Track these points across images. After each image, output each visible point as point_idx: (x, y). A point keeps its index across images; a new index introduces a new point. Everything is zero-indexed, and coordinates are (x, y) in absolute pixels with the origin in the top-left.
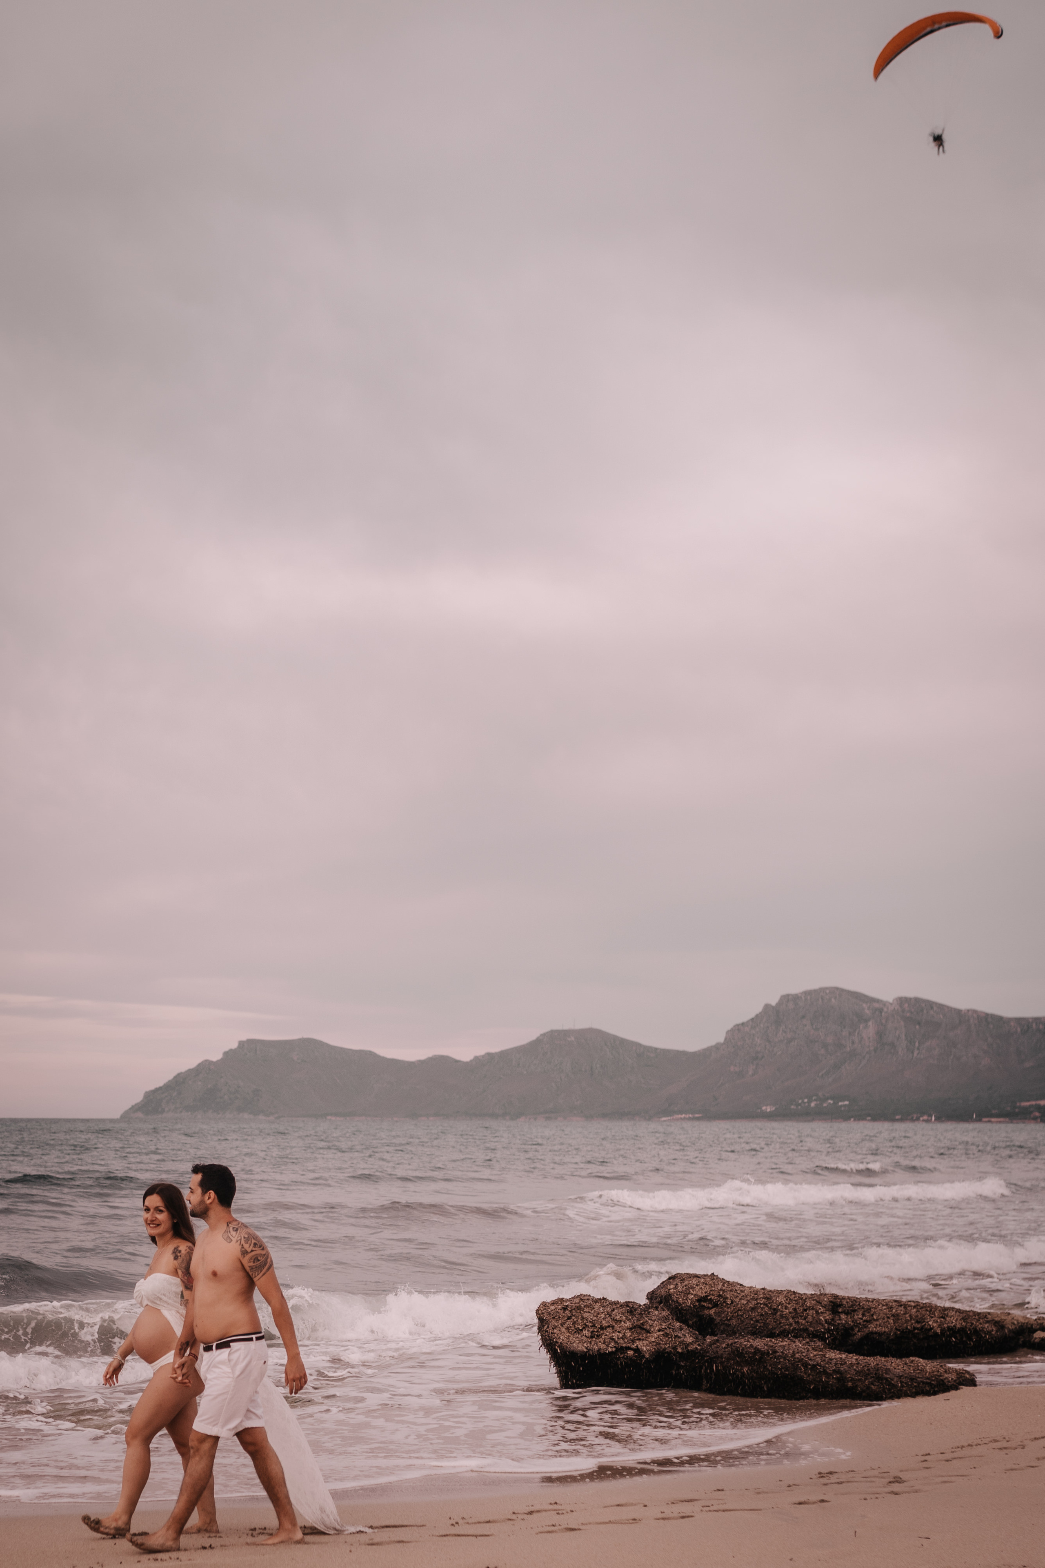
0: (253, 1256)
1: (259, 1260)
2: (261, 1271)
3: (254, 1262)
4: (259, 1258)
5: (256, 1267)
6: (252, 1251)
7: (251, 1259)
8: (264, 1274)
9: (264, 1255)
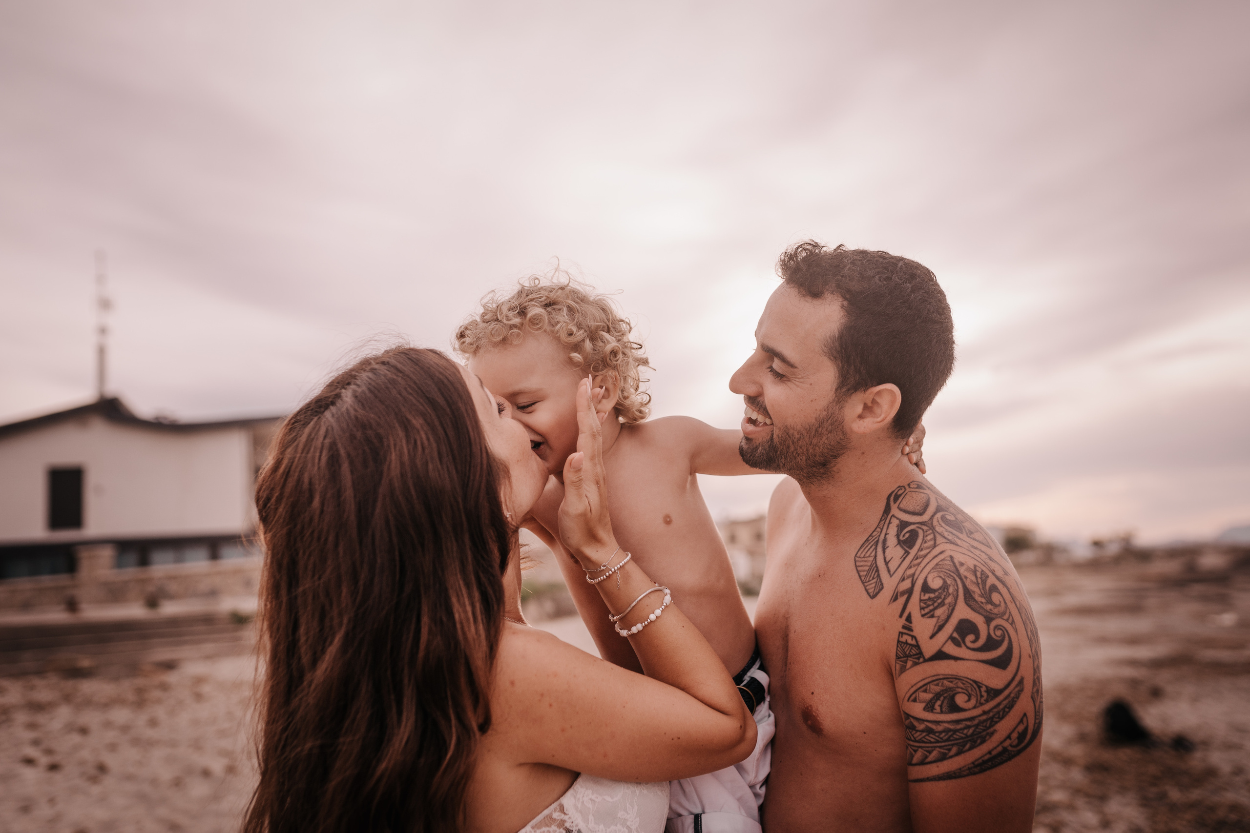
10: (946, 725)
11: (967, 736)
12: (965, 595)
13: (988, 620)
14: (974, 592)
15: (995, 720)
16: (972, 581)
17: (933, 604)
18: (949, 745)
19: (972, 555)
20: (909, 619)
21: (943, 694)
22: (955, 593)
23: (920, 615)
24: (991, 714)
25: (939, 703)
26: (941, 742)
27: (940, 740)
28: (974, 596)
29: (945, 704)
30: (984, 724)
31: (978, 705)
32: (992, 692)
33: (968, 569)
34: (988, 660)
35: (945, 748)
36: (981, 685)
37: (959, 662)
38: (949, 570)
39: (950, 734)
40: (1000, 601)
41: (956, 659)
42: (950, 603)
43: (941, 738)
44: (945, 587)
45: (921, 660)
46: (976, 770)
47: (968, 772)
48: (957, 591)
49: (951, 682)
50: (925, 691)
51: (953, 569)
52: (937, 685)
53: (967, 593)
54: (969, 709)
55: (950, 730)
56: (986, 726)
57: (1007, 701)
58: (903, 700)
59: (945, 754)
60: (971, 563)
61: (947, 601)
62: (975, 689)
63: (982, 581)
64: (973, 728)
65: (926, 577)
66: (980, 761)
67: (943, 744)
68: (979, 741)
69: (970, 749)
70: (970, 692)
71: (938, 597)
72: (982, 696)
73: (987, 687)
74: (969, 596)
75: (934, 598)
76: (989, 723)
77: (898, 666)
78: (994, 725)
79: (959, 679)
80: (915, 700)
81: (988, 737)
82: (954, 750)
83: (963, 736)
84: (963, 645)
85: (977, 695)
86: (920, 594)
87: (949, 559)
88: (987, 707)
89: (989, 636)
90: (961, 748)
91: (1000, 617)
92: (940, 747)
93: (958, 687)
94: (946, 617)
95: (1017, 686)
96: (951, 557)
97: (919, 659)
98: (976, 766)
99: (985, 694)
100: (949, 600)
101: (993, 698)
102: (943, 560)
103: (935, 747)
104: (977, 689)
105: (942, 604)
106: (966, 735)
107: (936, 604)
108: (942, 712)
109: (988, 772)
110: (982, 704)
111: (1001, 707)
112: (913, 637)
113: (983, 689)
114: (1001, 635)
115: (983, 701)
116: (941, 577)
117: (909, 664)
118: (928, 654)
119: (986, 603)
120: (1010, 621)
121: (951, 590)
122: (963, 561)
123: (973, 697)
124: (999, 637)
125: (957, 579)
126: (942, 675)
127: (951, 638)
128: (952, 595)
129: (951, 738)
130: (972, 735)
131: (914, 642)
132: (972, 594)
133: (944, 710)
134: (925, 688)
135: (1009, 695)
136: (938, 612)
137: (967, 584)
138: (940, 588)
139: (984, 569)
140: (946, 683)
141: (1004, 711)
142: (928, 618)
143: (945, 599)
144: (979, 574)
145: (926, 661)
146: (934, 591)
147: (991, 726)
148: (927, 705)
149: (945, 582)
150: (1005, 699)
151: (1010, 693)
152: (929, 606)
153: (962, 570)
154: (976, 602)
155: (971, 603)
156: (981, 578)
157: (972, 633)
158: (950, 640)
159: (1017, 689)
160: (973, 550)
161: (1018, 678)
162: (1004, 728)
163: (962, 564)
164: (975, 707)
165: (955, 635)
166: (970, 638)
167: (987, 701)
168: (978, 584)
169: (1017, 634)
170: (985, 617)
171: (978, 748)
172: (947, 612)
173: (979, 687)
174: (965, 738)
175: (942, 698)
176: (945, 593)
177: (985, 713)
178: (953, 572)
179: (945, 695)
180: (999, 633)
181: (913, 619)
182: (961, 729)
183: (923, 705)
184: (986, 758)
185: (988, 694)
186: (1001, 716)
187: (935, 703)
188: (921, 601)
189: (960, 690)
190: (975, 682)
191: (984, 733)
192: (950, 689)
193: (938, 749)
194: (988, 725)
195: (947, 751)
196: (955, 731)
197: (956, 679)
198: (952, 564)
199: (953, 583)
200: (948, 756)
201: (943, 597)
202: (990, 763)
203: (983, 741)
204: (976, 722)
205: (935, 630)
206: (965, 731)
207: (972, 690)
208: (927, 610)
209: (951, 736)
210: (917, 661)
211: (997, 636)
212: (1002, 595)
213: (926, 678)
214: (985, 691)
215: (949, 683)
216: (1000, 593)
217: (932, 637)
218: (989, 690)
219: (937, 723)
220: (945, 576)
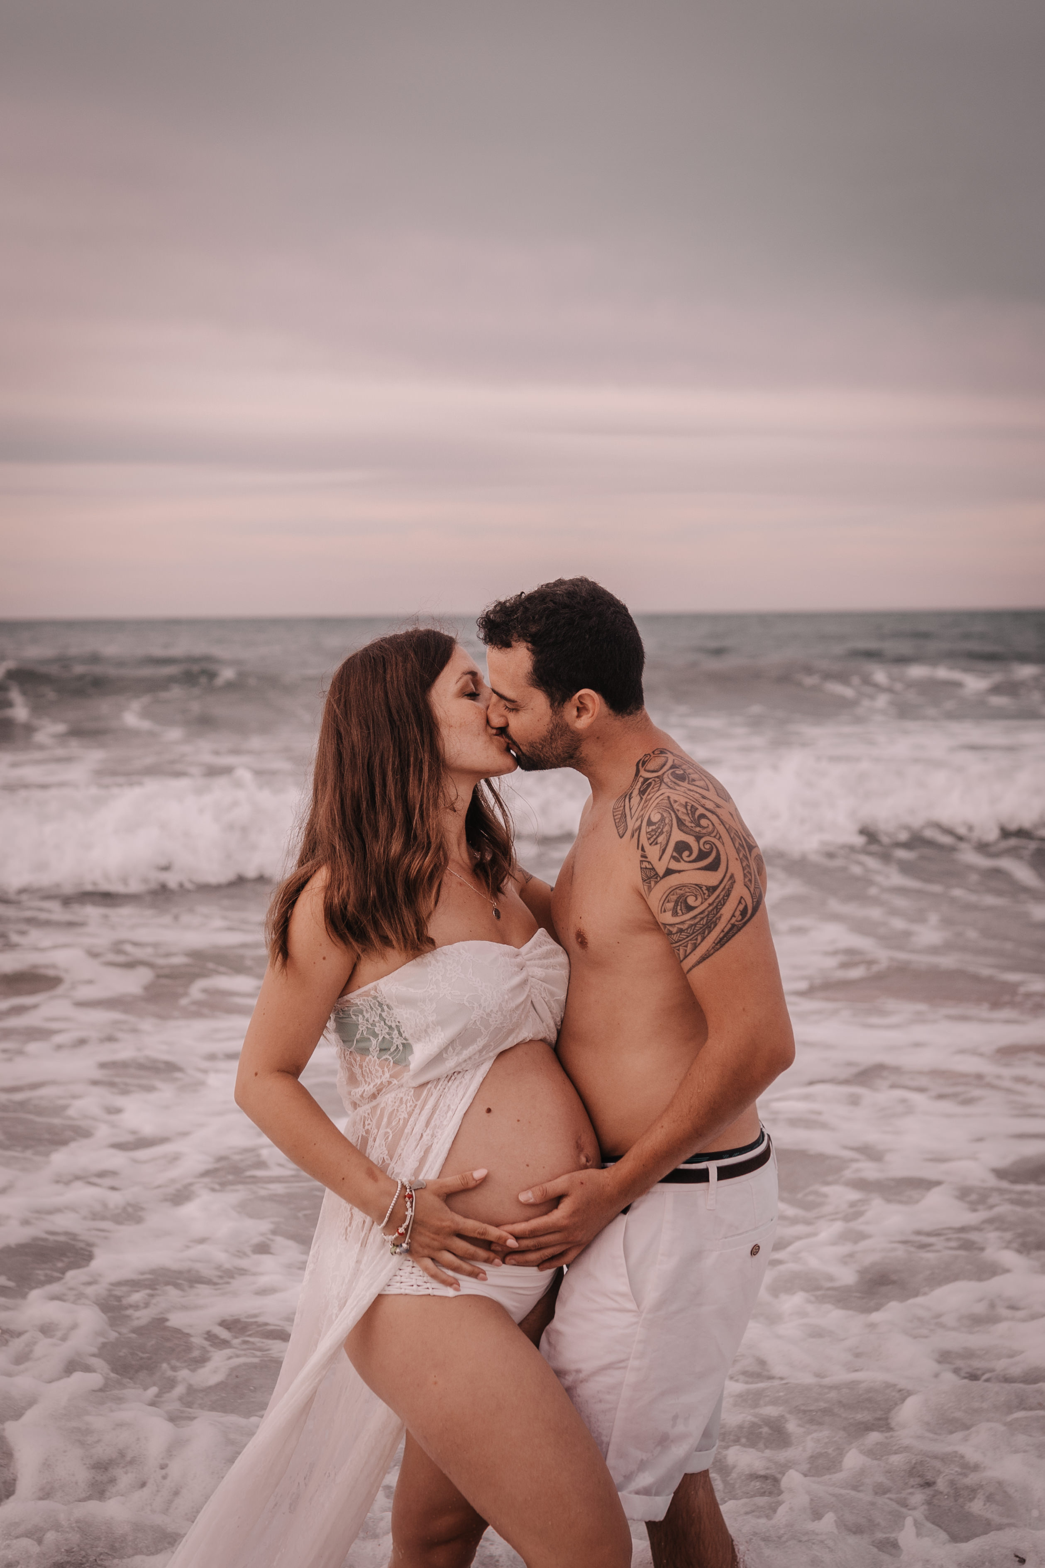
0: (673, 890)
1: (690, 908)
2: (695, 947)
3: (675, 914)
4: (691, 901)
5: (681, 931)
6: (669, 872)
7: (667, 900)
8: (703, 959)
9: (712, 889)
10: (688, 922)
11: (704, 926)
12: (677, 822)
13: (698, 838)
14: (685, 820)
15: (719, 907)
16: (683, 812)
17: (655, 834)
18: (695, 936)
19: (686, 795)
20: (643, 849)
21: (679, 900)
22: (670, 823)
23: (648, 844)
24: (715, 904)
25: (679, 908)
26: (690, 936)
27: (689, 935)
28: (685, 822)
29: (683, 907)
30: (713, 913)
31: (703, 900)
32: (711, 889)
33: (681, 804)
34: (702, 867)
35: (694, 939)
36: (701, 886)
37: (682, 873)
38: (666, 807)
39: (693, 928)
40: (708, 825)
41: (679, 872)
42: (667, 831)
43: (689, 933)
44: (663, 819)
45: (659, 879)
46: (718, 947)
47: (712, 950)
48: (672, 821)
49: (681, 890)
50: (668, 902)
51: (669, 805)
52: (673, 895)
53: (679, 820)
54: (699, 906)
55: (692, 925)
56: (714, 914)
57: (724, 892)
58: (658, 913)
59: (695, 944)
60: (683, 800)
61: (665, 830)
62: (698, 890)
63: (691, 812)
64: (706, 919)
65: (650, 816)
66: (718, 939)
67: (692, 937)
68: (712, 926)
69: (709, 933)
70: (695, 893)
71: (658, 828)
72: (704, 894)
73: (706, 886)
74: (680, 823)
75: (656, 829)
76: (715, 910)
77: (646, 888)
78: (719, 911)
79: (685, 886)
80: (665, 911)
81: (718, 921)
82: (699, 938)
83: (701, 926)
84: (681, 860)
85: (701, 894)
86: (646, 828)
87: (667, 798)
88: (710, 900)
89: (700, 850)
90: (703, 935)
91: (708, 835)
92: (690, 940)
93: (687, 892)
94: (666, 842)
95: (728, 881)
96: (669, 797)
97: (657, 878)
98: (717, 944)
99: (706, 892)
100: (666, 828)
101: (713, 893)
102: (663, 799)
103: (688, 941)
104: (699, 889)
105: (661, 833)
106: (703, 924)
107: (657, 834)
108: (683, 914)
109: (726, 945)
110: (706, 899)
111: (721, 897)
112: (649, 862)
113: (704, 888)
114: (710, 848)
115: (706, 897)
116: (659, 812)
117: (653, 883)
118: (661, 871)
119: (695, 827)
120: (718, 837)
121: (667, 821)
122: (676, 799)
123: (698, 896)
124: (708, 849)
125: (672, 812)
126: (674, 886)
127: (673, 857)
128: (667, 825)
129: (695, 931)
130: (707, 923)
131: (650, 866)
132: (683, 821)
133: (683, 911)
134: (667, 899)
135: (724, 888)
136: (660, 840)
137: (679, 815)
138: (659, 821)
139: (693, 803)
140: (678, 891)
141: (724, 899)
142: (654, 845)
143: (662, 829)
144: (689, 808)
145: (661, 878)
146: (654, 824)
147: (717, 913)
148: (673, 912)
149: (662, 815)
150: (722, 891)
151: (725, 886)
152: (653, 836)
153: (676, 806)
154: (687, 826)
155: (683, 828)
156: (691, 810)
157: (686, 850)
158: (672, 859)
159: (729, 883)
160: (688, 792)
161: (728, 875)
162: (727, 911)
163: (676, 801)
164: (702, 903)
165: (675, 854)
166: (686, 853)
167: (709, 896)
168: (688, 814)
169: (724, 846)
170: (695, 836)
171: (714, 930)
172: (666, 838)
173: (701, 888)
174: (703, 927)
175: (679, 904)
176: (663, 824)
177: (710, 905)
178: (668, 808)
179: (681, 901)
180: (708, 846)
181: (646, 849)
182: (698, 922)
183: (671, 912)
184: (721, 935)
185: (709, 891)
186: (722, 904)
187: (677, 908)
188: (647, 833)
189: (688, 894)
190: (696, 885)
191: (714, 919)
192: (682, 896)
193: (690, 942)
194: (715, 913)
195: (695, 941)
196: (695, 925)
197: (683, 886)
198: (668, 802)
199: (668, 815)
200: (697, 945)
201: (661, 827)
202: (725, 938)
203: (715, 925)
204: (706, 913)
205: (661, 854)
206: (701, 922)
207: (696, 892)
208: (652, 840)
209: (694, 929)
210: (656, 880)
211: (706, 849)
212: (710, 820)
213: (666, 891)
214: (706, 890)
215: (680, 891)
216: (708, 819)
217: (660, 860)
218: (708, 888)
219: (683, 923)
220: (662, 811)
